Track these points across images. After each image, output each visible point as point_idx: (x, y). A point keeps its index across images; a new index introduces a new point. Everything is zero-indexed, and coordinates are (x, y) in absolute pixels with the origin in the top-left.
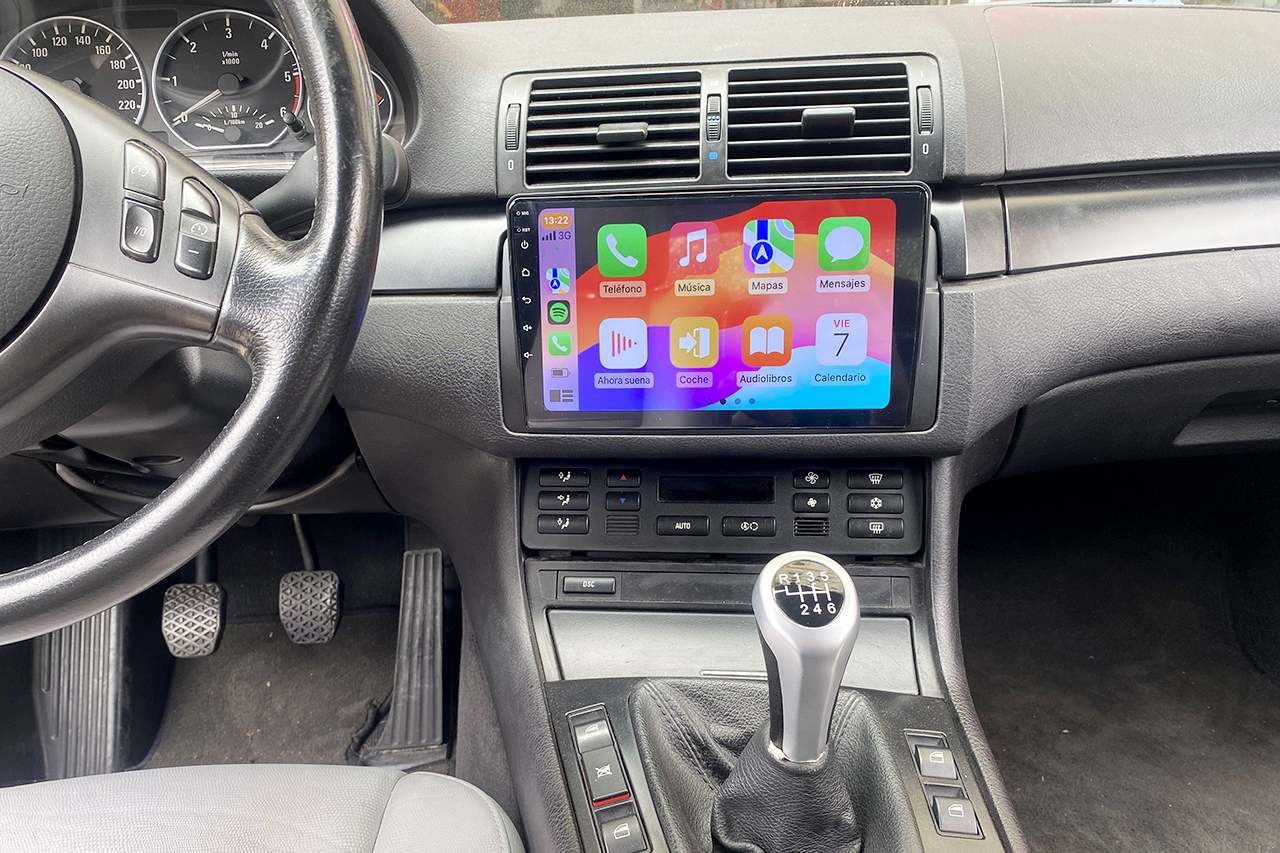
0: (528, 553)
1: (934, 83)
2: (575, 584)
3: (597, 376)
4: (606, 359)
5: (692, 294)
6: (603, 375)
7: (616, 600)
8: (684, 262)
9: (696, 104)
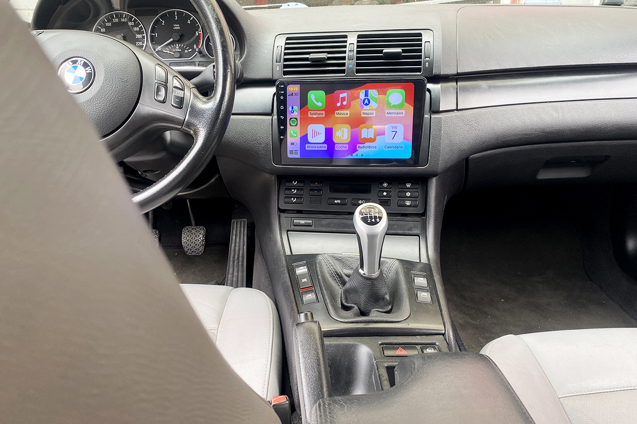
0: (281, 211)
1: (431, 40)
2: (297, 223)
3: (307, 145)
4: (310, 139)
5: (341, 116)
6: (309, 145)
7: (312, 228)
8: (339, 104)
9: (345, 47)
